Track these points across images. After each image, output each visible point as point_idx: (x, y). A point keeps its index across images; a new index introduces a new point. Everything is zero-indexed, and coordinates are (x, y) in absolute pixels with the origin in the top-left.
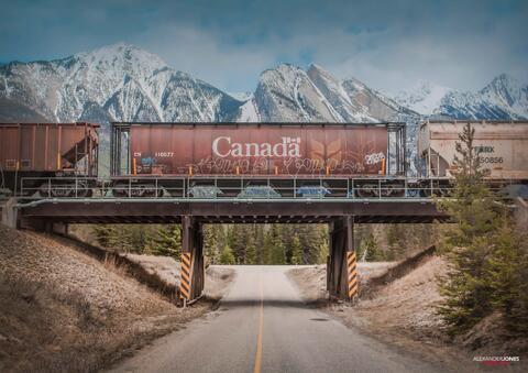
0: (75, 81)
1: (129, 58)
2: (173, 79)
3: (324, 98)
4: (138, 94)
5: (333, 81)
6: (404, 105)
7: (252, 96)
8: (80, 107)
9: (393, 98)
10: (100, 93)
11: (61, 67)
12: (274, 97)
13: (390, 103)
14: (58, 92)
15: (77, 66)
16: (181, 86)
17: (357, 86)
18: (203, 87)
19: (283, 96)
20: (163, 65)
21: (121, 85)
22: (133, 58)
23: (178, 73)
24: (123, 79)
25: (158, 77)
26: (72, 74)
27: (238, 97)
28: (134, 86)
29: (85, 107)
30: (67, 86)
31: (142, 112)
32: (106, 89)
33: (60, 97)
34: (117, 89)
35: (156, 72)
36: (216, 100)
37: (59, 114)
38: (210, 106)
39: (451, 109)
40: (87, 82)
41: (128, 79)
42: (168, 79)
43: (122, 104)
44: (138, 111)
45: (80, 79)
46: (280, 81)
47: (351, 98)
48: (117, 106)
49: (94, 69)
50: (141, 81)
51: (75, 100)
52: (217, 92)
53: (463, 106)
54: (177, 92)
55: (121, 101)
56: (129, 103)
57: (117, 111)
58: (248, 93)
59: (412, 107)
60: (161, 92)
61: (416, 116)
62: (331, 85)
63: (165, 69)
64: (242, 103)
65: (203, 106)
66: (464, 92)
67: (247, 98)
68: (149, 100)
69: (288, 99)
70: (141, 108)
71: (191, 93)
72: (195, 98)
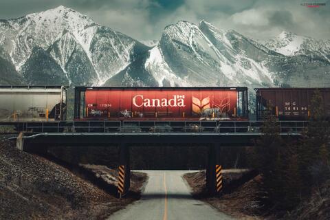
0: (26, 33)
1: (67, 18)
2: (98, 31)
3: (212, 44)
4: (73, 42)
5: (219, 33)
6: (273, 49)
7: (158, 43)
8: (29, 51)
9: (264, 44)
10: (45, 42)
11: (16, 24)
12: (174, 44)
13: (262, 48)
14: (13, 41)
15: (28, 22)
16: (104, 36)
17: (236, 36)
18: (121, 37)
19: (181, 43)
20: (92, 22)
21: (60, 36)
22: (69, 18)
23: (103, 27)
24: (62, 31)
25: (88, 30)
26: (24, 29)
27: (147, 44)
28: (70, 36)
29: (33, 51)
30: (20, 36)
31: (75, 54)
32: (49, 39)
33: (14, 44)
34: (57, 39)
35: (86, 27)
36: (131, 46)
37: (13, 55)
38: (127, 51)
39: (308, 52)
40: (35, 34)
41: (65, 32)
42: (96, 31)
43: (60, 49)
44: (72, 54)
45: (30, 32)
46: (179, 34)
47: (232, 44)
48: (57, 50)
49: (40, 25)
50: (75, 33)
51: (25, 46)
52: (132, 40)
53: (317, 50)
54: (102, 40)
55: (60, 47)
56: (66, 48)
57: (56, 54)
58: (155, 41)
59: (280, 51)
60: (90, 40)
61: (281, 57)
62: (217, 36)
63: (93, 25)
64: (151, 48)
65: (121, 50)
66: (318, 40)
67: (154, 45)
68: (80, 46)
69: (185, 45)
70: (74, 51)
71: (112, 41)
72: (115, 44)
